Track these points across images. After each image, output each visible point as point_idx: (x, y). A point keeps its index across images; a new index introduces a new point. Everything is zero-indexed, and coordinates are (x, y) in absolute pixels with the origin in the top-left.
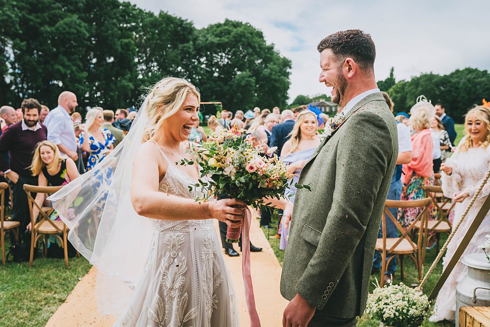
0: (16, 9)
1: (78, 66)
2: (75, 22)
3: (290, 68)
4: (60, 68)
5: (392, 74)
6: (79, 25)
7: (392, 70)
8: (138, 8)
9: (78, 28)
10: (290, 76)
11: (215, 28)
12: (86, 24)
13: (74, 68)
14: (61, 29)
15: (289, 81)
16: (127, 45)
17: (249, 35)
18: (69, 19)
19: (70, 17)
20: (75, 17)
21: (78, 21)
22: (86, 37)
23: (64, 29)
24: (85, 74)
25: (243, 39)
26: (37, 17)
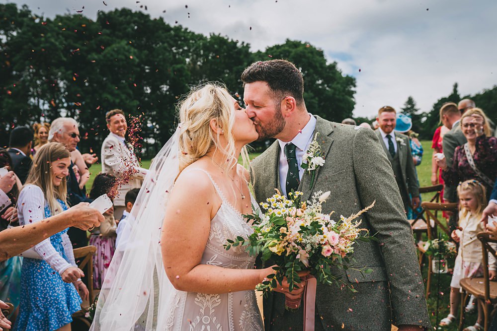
0: (60, 36)
1: (128, 95)
2: (124, 48)
3: (355, 86)
4: (109, 97)
5: (455, 91)
6: (128, 51)
7: (456, 86)
8: (190, 32)
9: (127, 54)
10: (354, 95)
11: (275, 49)
12: (136, 50)
13: (123, 97)
14: (108, 55)
15: (353, 100)
16: (180, 71)
17: (310, 55)
18: (117, 45)
19: (119, 43)
20: (124, 43)
21: (127, 47)
22: (136, 63)
23: (112, 55)
24: (136, 103)
25: (303, 59)
26: (83, 45)
